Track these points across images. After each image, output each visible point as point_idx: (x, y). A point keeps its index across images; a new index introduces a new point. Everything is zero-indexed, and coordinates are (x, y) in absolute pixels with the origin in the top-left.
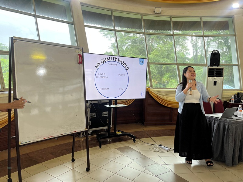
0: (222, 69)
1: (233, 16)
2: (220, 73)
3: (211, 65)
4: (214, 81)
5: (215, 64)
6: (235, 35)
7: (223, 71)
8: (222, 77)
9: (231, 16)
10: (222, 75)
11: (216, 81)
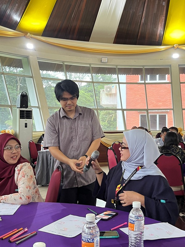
0: (31, 111)
1: (28, 57)
2: (29, 115)
3: (21, 107)
4: (25, 123)
5: (24, 106)
6: (32, 77)
7: (31, 113)
8: (31, 118)
9: (26, 56)
10: (31, 117)
11: (27, 123)
